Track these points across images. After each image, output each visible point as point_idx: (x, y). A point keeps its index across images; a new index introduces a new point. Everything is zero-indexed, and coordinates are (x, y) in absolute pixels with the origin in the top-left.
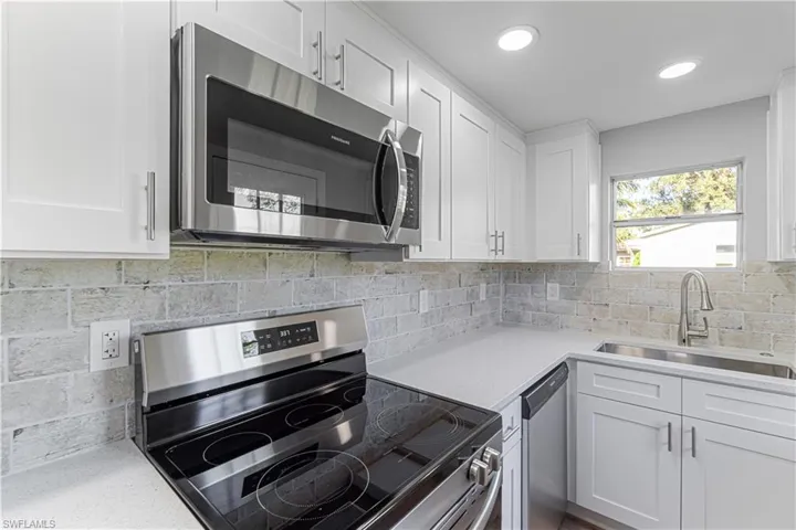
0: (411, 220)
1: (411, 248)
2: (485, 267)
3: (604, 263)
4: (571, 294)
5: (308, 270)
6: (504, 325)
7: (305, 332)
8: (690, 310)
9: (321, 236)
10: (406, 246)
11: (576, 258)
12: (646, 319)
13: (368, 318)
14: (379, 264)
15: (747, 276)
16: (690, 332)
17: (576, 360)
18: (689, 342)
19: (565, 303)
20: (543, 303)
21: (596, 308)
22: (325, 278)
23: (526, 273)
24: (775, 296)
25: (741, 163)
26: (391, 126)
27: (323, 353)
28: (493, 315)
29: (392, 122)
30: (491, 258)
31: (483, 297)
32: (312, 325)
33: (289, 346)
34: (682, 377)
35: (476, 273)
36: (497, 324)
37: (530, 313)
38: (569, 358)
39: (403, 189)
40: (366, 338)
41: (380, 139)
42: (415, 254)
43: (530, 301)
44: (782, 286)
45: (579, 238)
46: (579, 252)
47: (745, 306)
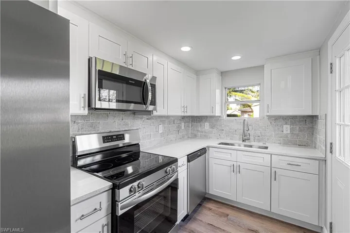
0: (153, 103)
1: (154, 111)
2: (183, 117)
3: (222, 116)
4: (212, 127)
5: (121, 118)
6: (191, 138)
7: (121, 137)
9: (124, 108)
10: (152, 111)
11: (212, 114)
12: (234, 135)
13: (141, 134)
14: (145, 116)
16: (245, 138)
17: (209, 147)
18: (245, 141)
19: (211, 130)
20: (203, 130)
21: (220, 131)
22: (127, 121)
23: (198, 119)
24: (268, 126)
26: (147, 76)
27: (124, 144)
28: (187, 134)
29: (147, 75)
30: (183, 114)
31: (183, 128)
32: (123, 135)
33: (116, 141)
34: (237, 150)
35: (180, 120)
36: (189, 137)
37: (200, 133)
38: (207, 147)
39: (150, 94)
40: (140, 140)
41: (144, 80)
42: (155, 113)
43: (200, 129)
44: (269, 123)
45: (213, 108)
46: (212, 112)
47: (260, 129)
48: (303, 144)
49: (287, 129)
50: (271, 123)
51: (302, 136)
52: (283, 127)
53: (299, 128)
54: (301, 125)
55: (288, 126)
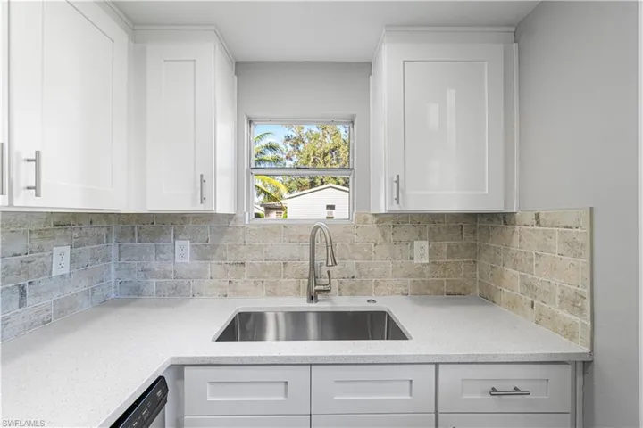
3: (240, 215)
4: (204, 253)
6: (117, 302)
8: (318, 263)
11: (199, 208)
12: (280, 277)
15: (358, 227)
16: (317, 288)
18: (316, 297)
19: (197, 265)
20: (170, 267)
21: (231, 268)
23: (147, 228)
24: (375, 245)
25: (352, 122)
34: (311, 365)
37: (155, 281)
43: (154, 264)
44: (380, 235)
45: (203, 181)
46: (203, 199)
47: (357, 256)
48: (457, 291)
49: (421, 251)
50: (383, 235)
51: (454, 270)
52: (412, 247)
53: (449, 246)
54: (452, 240)
55: (425, 244)
